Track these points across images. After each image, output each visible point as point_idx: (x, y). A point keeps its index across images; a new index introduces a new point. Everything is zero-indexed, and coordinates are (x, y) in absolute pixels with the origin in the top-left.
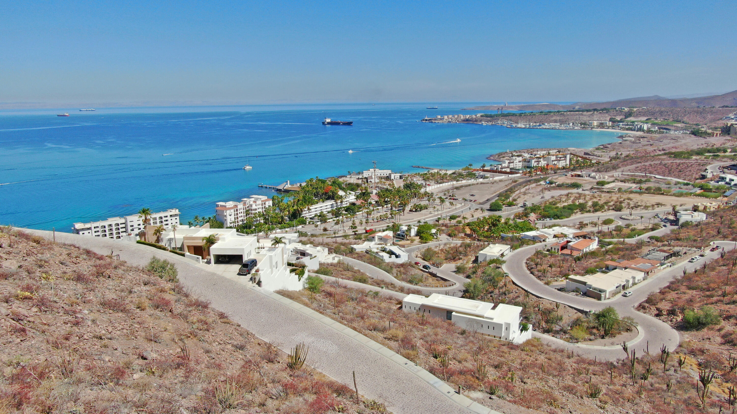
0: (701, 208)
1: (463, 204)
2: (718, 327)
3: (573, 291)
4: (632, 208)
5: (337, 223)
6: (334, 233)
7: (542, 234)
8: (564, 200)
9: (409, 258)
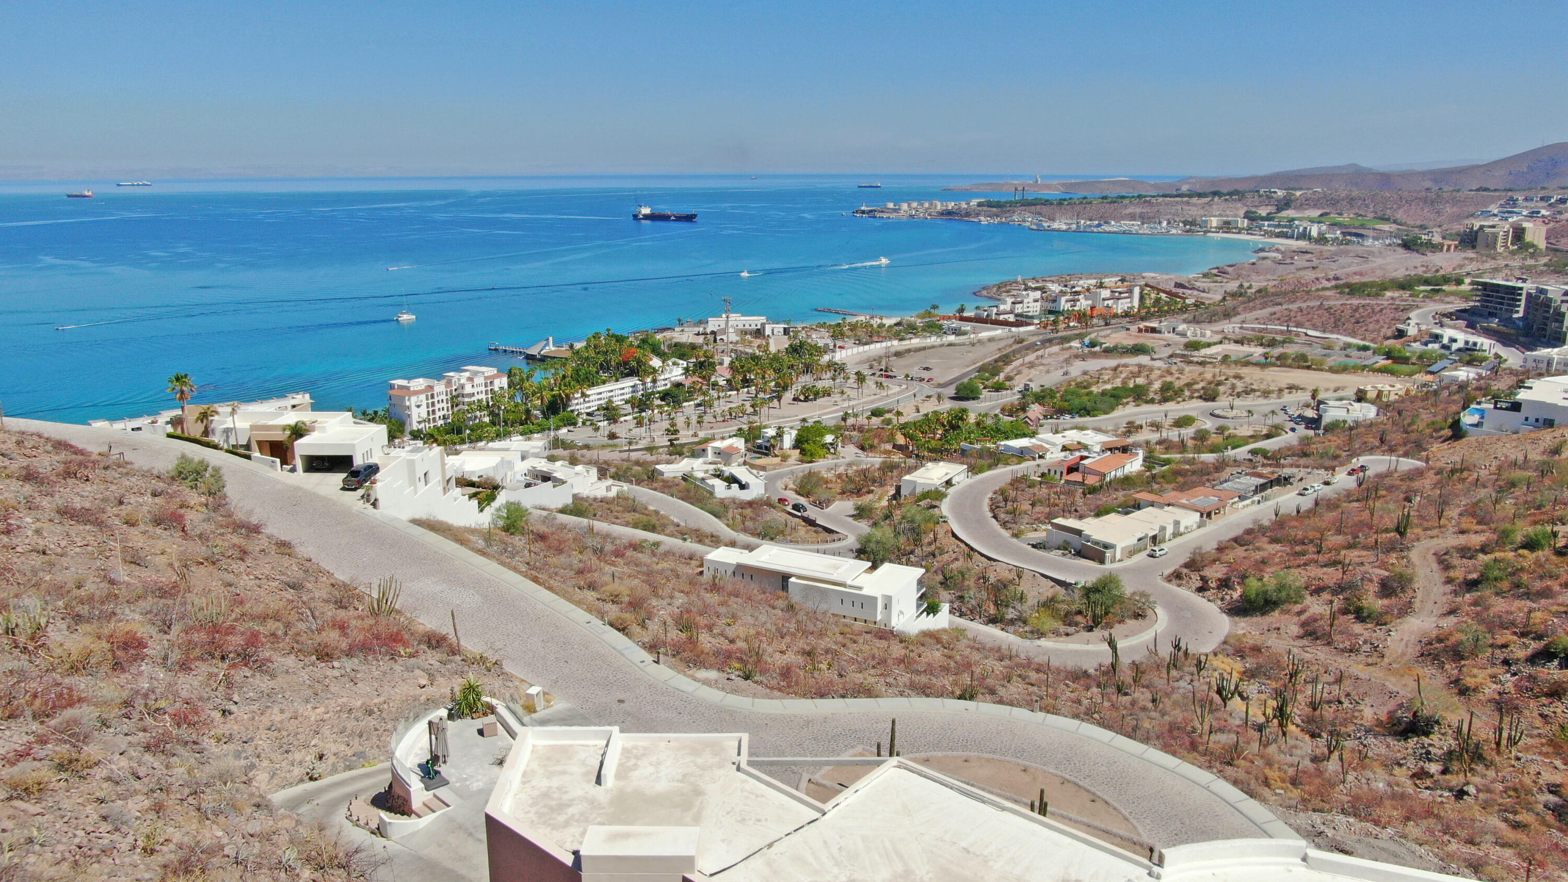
0: (1372, 395)
1: (904, 386)
2: (1297, 608)
3: (1059, 549)
4: (1238, 395)
5: (640, 423)
6: (630, 443)
7: (1039, 443)
8: (1106, 378)
9: (766, 490)
